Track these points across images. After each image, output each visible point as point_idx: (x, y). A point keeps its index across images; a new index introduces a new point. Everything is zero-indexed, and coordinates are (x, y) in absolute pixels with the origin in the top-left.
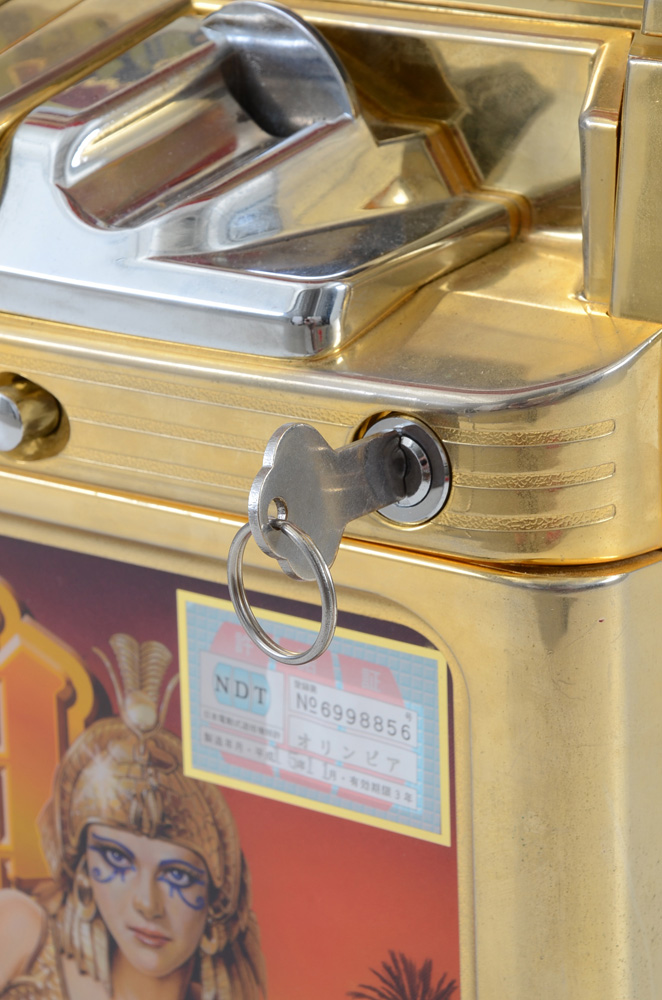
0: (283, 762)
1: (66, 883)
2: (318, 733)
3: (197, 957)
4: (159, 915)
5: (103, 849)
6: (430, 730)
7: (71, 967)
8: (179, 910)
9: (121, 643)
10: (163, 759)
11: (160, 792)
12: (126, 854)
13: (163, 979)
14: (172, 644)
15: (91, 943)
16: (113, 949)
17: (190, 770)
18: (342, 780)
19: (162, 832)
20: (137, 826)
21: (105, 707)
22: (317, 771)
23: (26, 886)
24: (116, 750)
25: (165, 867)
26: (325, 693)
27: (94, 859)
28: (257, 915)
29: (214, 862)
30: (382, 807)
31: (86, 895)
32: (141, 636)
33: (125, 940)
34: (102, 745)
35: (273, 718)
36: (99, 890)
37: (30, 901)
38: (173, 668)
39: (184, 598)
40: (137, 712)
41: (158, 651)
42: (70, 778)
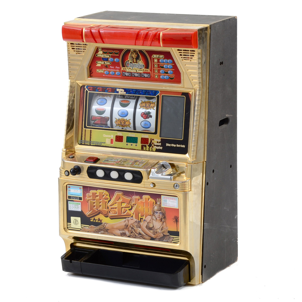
0: (168, 205)
1: (153, 215)
2: (170, 203)
3: (162, 218)
4: (159, 216)
5: (156, 212)
6: (177, 202)
7: (153, 220)
8: (161, 215)
9: (157, 199)
10: (160, 206)
11: (160, 208)
12: (157, 212)
13: (160, 220)
14: (161, 198)
15: (155, 218)
16: (156, 218)
17: (162, 206)
18: (172, 206)
19: (160, 211)
20: (158, 210)
21: (156, 203)
22: (170, 205)
23: (150, 215)
24: (157, 206)
25: (160, 213)
26: (171, 200)
27: (155, 213)
28: (166, 215)
29: (163, 212)
30: (174, 207)
31: (154, 215)
32: (159, 198)
33: (157, 218)
34: (156, 206)
35: (167, 202)
36: (155, 215)
37: (150, 216)
38: (161, 200)
39: (162, 196)
40: (158, 203)
41: (160, 199)
42: (154, 208)
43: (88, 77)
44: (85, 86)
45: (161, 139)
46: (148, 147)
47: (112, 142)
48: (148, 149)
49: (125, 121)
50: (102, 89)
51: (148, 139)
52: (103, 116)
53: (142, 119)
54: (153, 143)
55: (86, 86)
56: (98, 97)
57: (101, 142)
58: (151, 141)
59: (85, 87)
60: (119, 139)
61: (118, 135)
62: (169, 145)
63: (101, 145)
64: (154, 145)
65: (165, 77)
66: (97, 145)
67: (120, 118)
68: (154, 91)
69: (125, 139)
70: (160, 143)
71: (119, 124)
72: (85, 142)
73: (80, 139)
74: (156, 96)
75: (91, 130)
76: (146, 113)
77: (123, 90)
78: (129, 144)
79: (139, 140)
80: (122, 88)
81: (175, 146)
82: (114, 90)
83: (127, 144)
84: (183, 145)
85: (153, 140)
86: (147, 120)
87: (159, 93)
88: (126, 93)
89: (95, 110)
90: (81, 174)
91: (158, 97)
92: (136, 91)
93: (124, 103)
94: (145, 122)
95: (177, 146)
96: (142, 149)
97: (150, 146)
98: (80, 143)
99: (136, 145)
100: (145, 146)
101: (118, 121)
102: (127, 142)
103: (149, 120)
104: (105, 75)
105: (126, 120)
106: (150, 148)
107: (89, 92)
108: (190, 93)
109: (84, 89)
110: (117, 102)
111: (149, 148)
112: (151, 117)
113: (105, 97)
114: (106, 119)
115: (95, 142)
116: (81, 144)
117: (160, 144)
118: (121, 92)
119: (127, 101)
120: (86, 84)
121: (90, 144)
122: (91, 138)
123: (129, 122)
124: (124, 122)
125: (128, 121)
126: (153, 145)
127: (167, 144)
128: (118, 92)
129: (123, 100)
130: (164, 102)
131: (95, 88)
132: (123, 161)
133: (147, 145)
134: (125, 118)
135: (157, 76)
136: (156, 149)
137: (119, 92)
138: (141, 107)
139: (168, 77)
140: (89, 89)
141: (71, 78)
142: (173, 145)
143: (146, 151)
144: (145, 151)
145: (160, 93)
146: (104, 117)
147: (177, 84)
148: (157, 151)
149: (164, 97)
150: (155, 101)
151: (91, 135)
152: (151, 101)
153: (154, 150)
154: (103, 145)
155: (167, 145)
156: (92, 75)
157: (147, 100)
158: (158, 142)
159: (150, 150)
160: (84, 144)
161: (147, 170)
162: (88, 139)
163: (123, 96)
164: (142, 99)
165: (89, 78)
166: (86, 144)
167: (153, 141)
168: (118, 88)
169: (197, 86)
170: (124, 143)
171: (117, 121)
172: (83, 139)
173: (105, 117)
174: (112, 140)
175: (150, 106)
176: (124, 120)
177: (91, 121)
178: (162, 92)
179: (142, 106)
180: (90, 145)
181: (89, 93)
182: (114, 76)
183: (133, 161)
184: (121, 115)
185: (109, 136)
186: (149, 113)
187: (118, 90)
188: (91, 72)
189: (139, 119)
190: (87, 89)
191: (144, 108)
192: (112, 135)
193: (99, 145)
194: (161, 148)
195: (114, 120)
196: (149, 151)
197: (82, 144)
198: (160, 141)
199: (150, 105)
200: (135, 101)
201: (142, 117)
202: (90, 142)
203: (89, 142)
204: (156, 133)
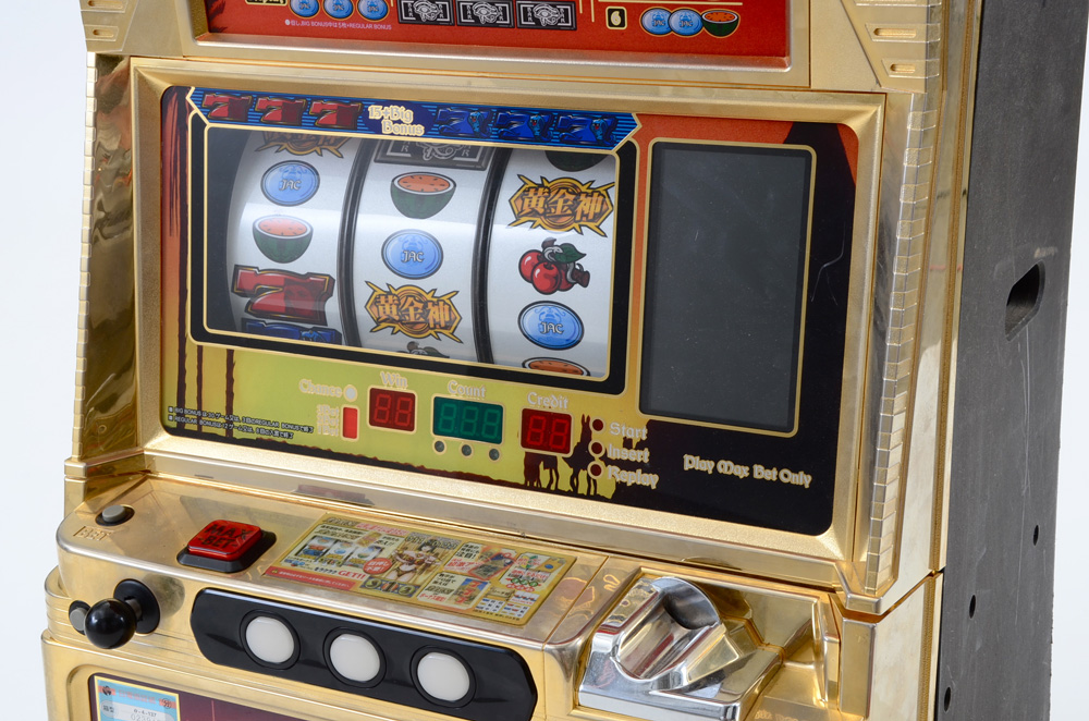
43: (197, 35)
44: (187, 89)
45: (651, 425)
46: (565, 470)
47: (349, 429)
48: (565, 485)
49: (425, 301)
50: (285, 107)
51: (568, 418)
52: (299, 266)
53: (530, 293)
54: (597, 448)
55: (193, 89)
56: (272, 157)
57: (287, 425)
58: (586, 435)
59: (188, 98)
60: (392, 410)
61: (385, 388)
62: (706, 466)
63: (289, 441)
64: (608, 461)
65: (675, 21)
66: (265, 437)
67: (398, 282)
68: (604, 115)
69: (424, 414)
70: (641, 446)
71: (389, 320)
72: (199, 418)
73: (172, 400)
74: (613, 152)
75: (230, 353)
76: (552, 254)
77: (408, 115)
78: (454, 443)
79: (512, 426)
80: (399, 103)
81: (741, 471)
82: (352, 111)
83: (439, 447)
84: (795, 471)
85: (599, 425)
86: (558, 296)
87: (633, 132)
88: (426, 134)
89: (255, 231)
90: (158, 630)
91: (628, 154)
92: (488, 120)
93: (415, 189)
94: (546, 310)
95: (756, 476)
96: (531, 482)
97: (580, 460)
98: (174, 425)
99: (494, 455)
100: (551, 464)
101: (383, 298)
102: (436, 432)
103: (573, 297)
104: (294, 23)
105: (429, 297)
106: (582, 475)
107: (209, 125)
108: (855, 125)
109: (184, 110)
110: (379, 183)
111: (575, 475)
112: (585, 284)
113: (312, 159)
114: (316, 287)
115: (254, 421)
116: (178, 431)
117: (643, 456)
118: (399, 125)
119: (437, 177)
120: (195, 79)
121: (229, 431)
122: (230, 395)
123: (451, 308)
124: (417, 304)
125: (446, 301)
126: (597, 456)
127: (687, 458)
128: (376, 126)
129: (412, 176)
130: (668, 185)
131: (241, 102)
132: (411, 561)
133: (560, 456)
134: (426, 284)
135: (622, 13)
136: (621, 486)
137: (387, 126)
138: (518, 217)
139: (695, 19)
140: (207, 110)
141: (95, 39)
142: (726, 467)
143: (558, 492)
144: (548, 490)
145: (639, 126)
146: (303, 272)
147: (760, 65)
148: (626, 496)
149: (668, 153)
150: (606, 176)
151: (230, 381)
152: (583, 176)
153: (608, 490)
154: (299, 439)
155: (692, 462)
156: (220, 21)
157: (553, 174)
158: (627, 443)
159: (583, 489)
160: (194, 428)
161: (560, 650)
162: (215, 402)
163: (415, 151)
164: (529, 168)
165: (201, 44)
166: (205, 429)
167: (596, 436)
168: (378, 102)
169: (909, 78)
170: (420, 440)
171: (376, 302)
172: (191, 403)
173: (310, 275)
174: (349, 416)
175: (579, 209)
176: (418, 296)
177: (232, 295)
178: (656, 119)
179: (527, 210)
180: (229, 439)
181: (211, 130)
182: (352, 25)
183: (475, 561)
184: (404, 268)
185: (335, 392)
186: (571, 253)
187: (375, 112)
188: (215, 5)
189: (510, 294)
190: (196, 110)
191: (539, 221)
192: (351, 385)
193: (280, 440)
194: (651, 480)
195: (361, 295)
196: (574, 493)
197: (188, 427)
198: (640, 434)
199: (577, 202)
200: (481, 178)
201: (529, 278)
202: (230, 422)
203: (222, 420)
204: (614, 385)
